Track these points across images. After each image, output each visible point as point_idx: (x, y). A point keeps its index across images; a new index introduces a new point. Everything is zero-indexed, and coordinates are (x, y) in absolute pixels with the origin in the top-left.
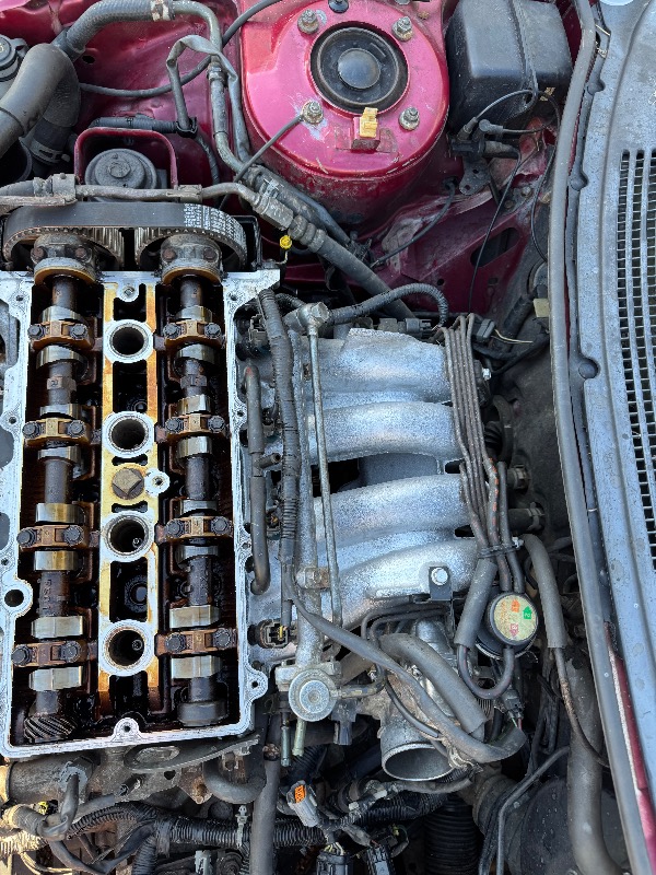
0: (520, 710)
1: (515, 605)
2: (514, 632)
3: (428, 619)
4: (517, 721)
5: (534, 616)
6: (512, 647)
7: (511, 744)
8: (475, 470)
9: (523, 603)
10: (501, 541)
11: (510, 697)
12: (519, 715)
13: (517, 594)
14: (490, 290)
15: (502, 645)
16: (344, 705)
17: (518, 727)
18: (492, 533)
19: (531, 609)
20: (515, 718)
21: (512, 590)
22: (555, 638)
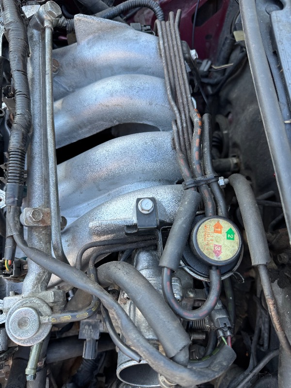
0: (229, 328)
1: (218, 227)
2: (218, 253)
3: (145, 249)
4: (226, 339)
5: (237, 237)
6: (218, 267)
7: (220, 364)
8: (184, 121)
9: (227, 226)
10: (204, 173)
11: (219, 316)
12: (228, 333)
13: (221, 217)
14: (207, 44)
15: (207, 266)
16: (89, 326)
17: (228, 345)
18: (196, 167)
19: (234, 230)
20: (226, 336)
21: (216, 214)
22: (259, 256)
